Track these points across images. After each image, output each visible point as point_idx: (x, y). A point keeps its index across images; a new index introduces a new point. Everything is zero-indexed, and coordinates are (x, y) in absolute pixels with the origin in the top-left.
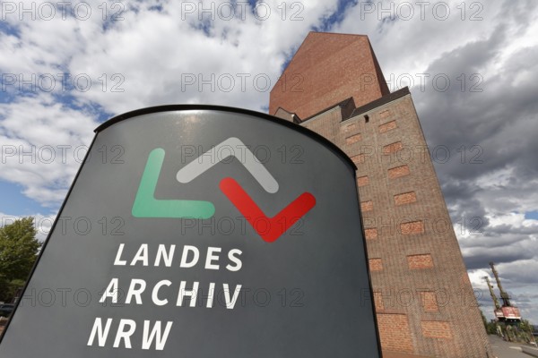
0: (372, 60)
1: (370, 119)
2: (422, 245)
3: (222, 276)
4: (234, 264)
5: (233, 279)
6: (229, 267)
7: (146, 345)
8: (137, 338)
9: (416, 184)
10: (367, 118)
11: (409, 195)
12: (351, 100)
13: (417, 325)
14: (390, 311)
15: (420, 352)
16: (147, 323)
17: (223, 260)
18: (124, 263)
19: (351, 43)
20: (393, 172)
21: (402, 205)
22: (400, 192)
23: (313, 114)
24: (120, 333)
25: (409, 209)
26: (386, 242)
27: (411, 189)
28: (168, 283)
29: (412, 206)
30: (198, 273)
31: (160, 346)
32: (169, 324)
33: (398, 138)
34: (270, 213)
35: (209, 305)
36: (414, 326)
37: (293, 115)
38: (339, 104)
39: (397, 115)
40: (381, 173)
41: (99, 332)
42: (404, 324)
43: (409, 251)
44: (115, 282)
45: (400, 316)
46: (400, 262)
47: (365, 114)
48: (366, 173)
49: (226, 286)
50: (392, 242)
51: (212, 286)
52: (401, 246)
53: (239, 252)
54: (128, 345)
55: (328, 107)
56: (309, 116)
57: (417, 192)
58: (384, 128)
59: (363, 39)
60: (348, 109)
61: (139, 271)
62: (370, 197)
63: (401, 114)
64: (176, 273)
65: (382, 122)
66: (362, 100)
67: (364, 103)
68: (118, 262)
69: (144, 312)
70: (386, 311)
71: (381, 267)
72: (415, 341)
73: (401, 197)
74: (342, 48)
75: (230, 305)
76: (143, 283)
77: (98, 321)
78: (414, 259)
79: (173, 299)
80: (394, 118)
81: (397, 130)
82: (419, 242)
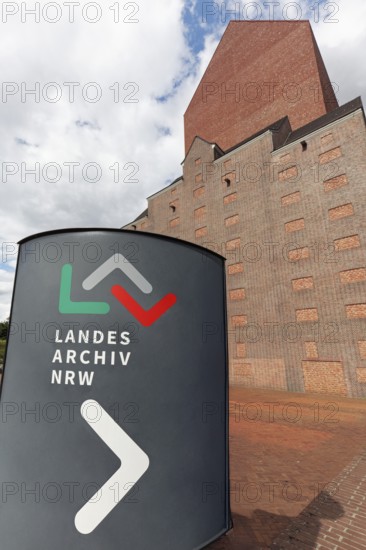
0: (314, 59)
1: (309, 146)
2: (363, 294)
3: (118, 348)
4: (125, 341)
5: (125, 349)
6: (122, 343)
7: (82, 383)
8: (76, 379)
9: (361, 226)
10: (304, 145)
11: (351, 239)
12: (285, 120)
13: (352, 371)
14: (324, 359)
15: (353, 395)
16: (80, 373)
17: (118, 339)
18: (61, 341)
19: (285, 34)
20: (334, 212)
21: (343, 251)
22: (341, 235)
23: (238, 142)
24: (67, 378)
25: (350, 255)
26: (323, 291)
27: (355, 232)
28: (88, 352)
29: (355, 251)
30: (104, 347)
31: (89, 383)
32: (92, 373)
33: (342, 170)
34: (147, 307)
35: (113, 363)
36: (349, 373)
37: (213, 146)
38: (269, 128)
39: (343, 139)
40: (320, 214)
41: (56, 377)
42: (338, 370)
43: (348, 300)
44: (58, 351)
45: (335, 364)
46: (338, 312)
47: (302, 140)
48: (302, 215)
49: (121, 354)
50: (329, 291)
51: (113, 353)
52: (339, 295)
53: (128, 334)
54: (73, 383)
55: (257, 131)
56: (234, 144)
57: (361, 236)
58: (325, 158)
59: (303, 26)
60: (282, 133)
61: (70, 345)
62: (306, 242)
63: (348, 137)
64: (91, 346)
65: (323, 150)
66: (300, 119)
67: (303, 123)
68: (57, 340)
69: (77, 367)
70: (321, 359)
71: (317, 317)
72: (349, 386)
73: (342, 241)
74: (275, 43)
75: (125, 363)
76: (74, 353)
77: (54, 372)
78: (353, 308)
79: (92, 360)
80: (338, 144)
81: (342, 159)
82: (360, 290)
